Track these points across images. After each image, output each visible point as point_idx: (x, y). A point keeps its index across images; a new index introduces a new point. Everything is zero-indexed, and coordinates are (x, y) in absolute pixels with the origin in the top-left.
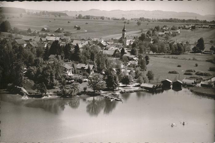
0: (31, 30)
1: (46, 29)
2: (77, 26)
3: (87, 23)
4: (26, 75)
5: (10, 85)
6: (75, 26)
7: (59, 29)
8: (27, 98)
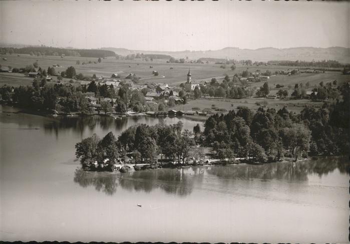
0: (97, 76)
1: (116, 75)
2: (155, 71)
3: (171, 68)
4: (60, 103)
5: (48, 109)
6: (153, 72)
7: (130, 75)
8: (57, 115)
